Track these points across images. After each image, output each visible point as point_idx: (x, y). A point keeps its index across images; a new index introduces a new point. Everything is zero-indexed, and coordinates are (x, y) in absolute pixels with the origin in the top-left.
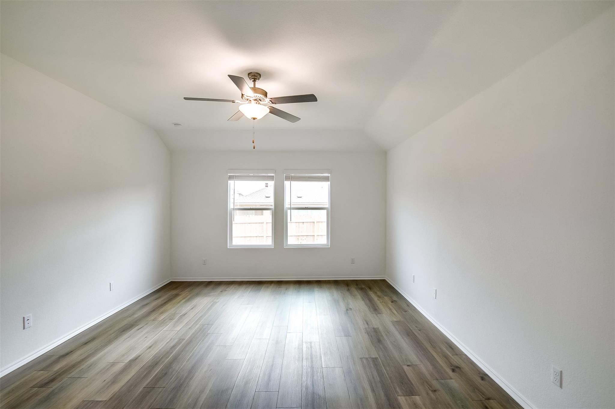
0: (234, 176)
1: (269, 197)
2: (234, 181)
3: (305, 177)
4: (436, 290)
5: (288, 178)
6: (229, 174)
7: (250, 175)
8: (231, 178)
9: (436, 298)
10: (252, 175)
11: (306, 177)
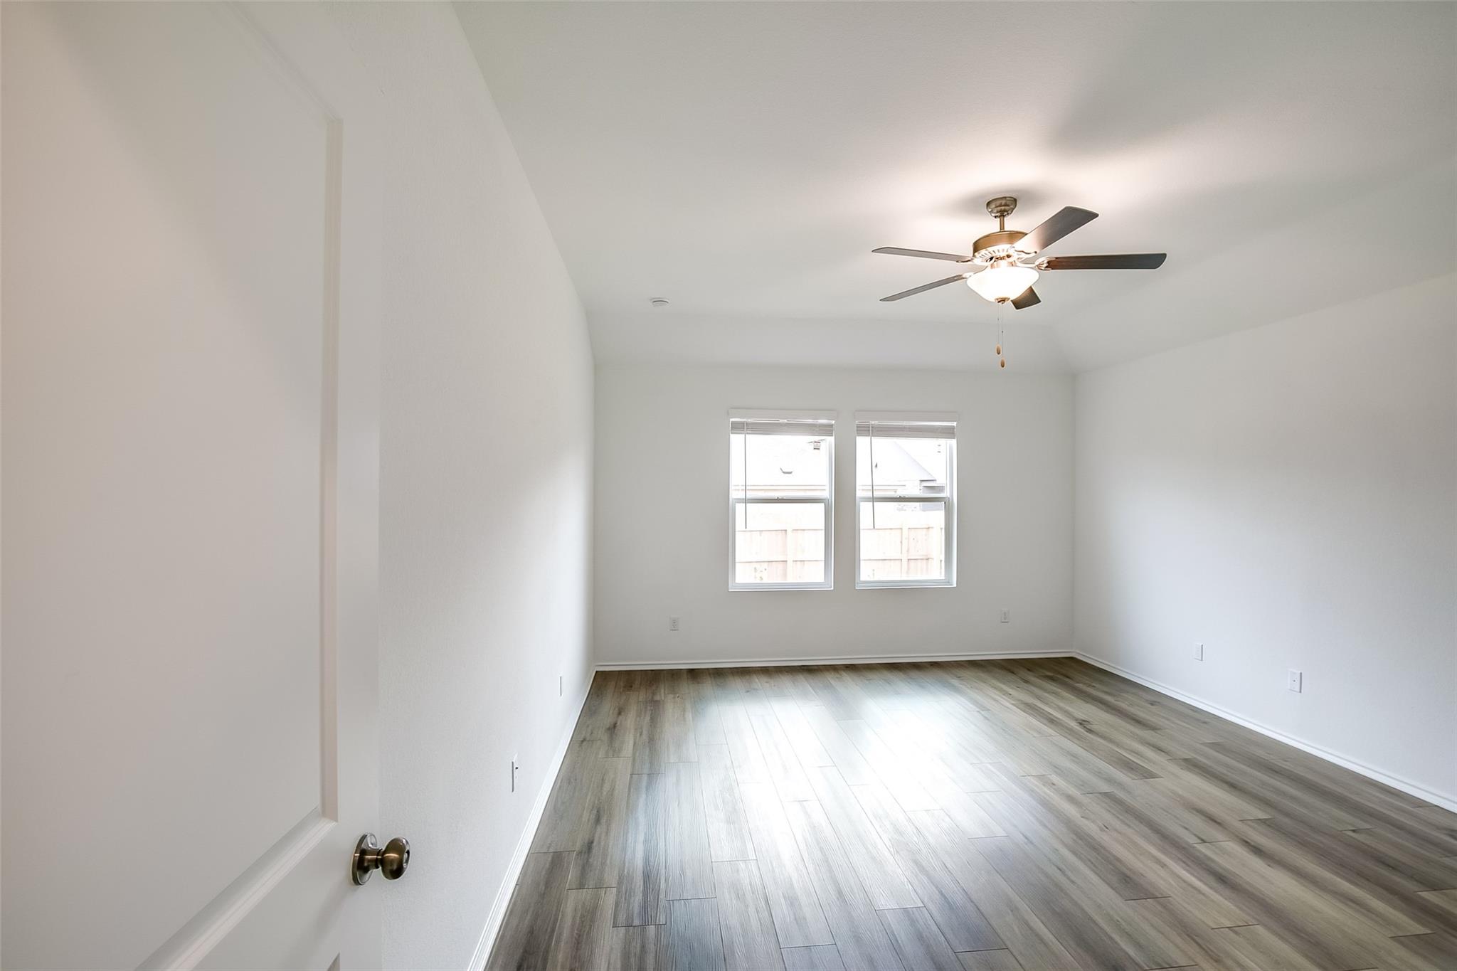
0: (743, 423)
1: (791, 473)
2: (744, 435)
3: (901, 428)
4: (1301, 674)
5: (865, 430)
6: (731, 420)
7: (781, 421)
8: (738, 428)
9: (1300, 692)
10: (785, 421)
11: (904, 428)
